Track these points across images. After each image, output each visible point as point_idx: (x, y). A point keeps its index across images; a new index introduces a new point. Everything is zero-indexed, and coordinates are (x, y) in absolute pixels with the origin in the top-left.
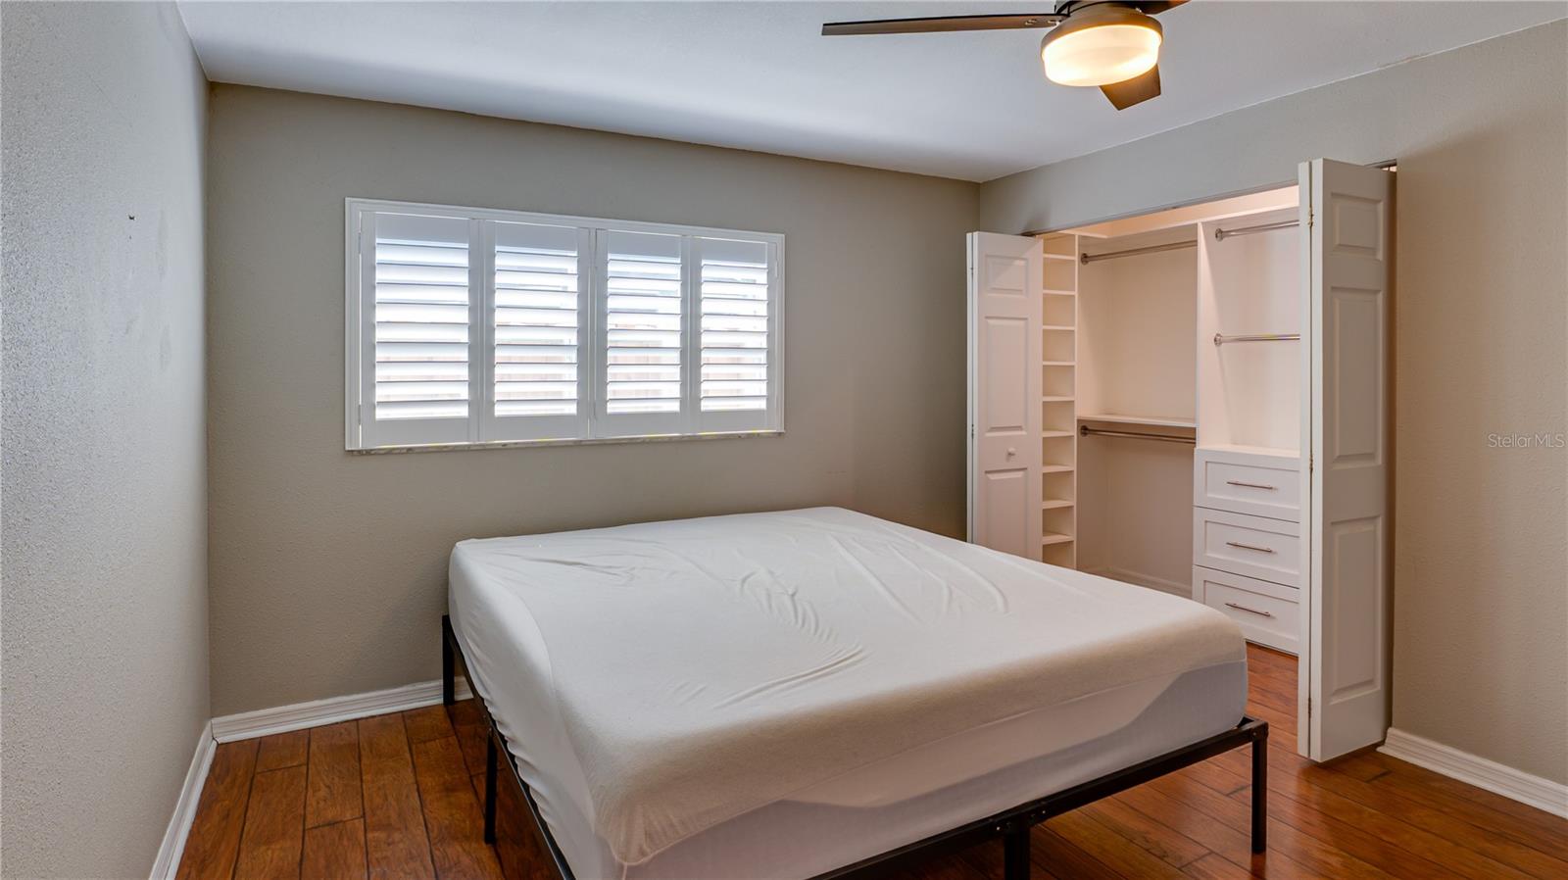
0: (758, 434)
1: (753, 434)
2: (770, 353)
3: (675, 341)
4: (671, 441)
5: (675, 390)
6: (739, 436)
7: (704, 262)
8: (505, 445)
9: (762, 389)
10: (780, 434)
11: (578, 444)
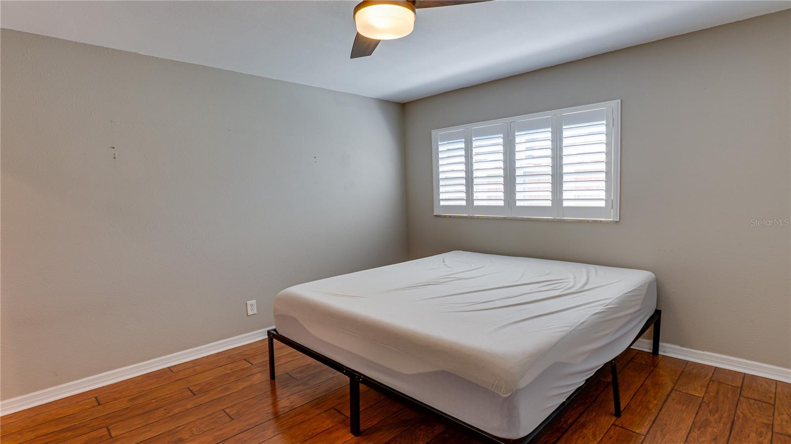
0: (601, 221)
1: (597, 221)
2: (607, 173)
3: (549, 170)
4: (547, 220)
5: (549, 195)
6: (588, 221)
7: (564, 127)
8: (478, 217)
9: (602, 194)
10: (617, 222)
11: (505, 219)
